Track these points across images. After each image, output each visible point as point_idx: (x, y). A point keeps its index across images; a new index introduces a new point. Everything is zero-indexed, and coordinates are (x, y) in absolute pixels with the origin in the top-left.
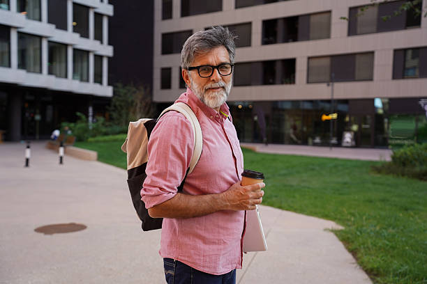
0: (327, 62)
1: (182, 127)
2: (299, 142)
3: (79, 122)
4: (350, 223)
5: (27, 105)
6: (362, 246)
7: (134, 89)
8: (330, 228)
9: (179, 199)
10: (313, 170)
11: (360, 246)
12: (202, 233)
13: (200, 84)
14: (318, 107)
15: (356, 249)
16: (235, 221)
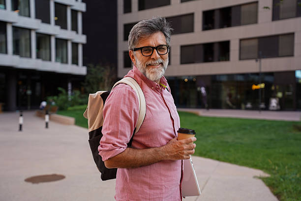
0: (255, 42)
1: (129, 95)
2: (234, 107)
3: (60, 95)
4: (274, 172)
5: (20, 83)
6: (285, 191)
7: (102, 68)
8: (258, 175)
9: (128, 152)
10: (245, 129)
11: (283, 190)
12: (148, 180)
13: (142, 61)
14: (249, 79)
15: (280, 192)
16: (174, 170)
